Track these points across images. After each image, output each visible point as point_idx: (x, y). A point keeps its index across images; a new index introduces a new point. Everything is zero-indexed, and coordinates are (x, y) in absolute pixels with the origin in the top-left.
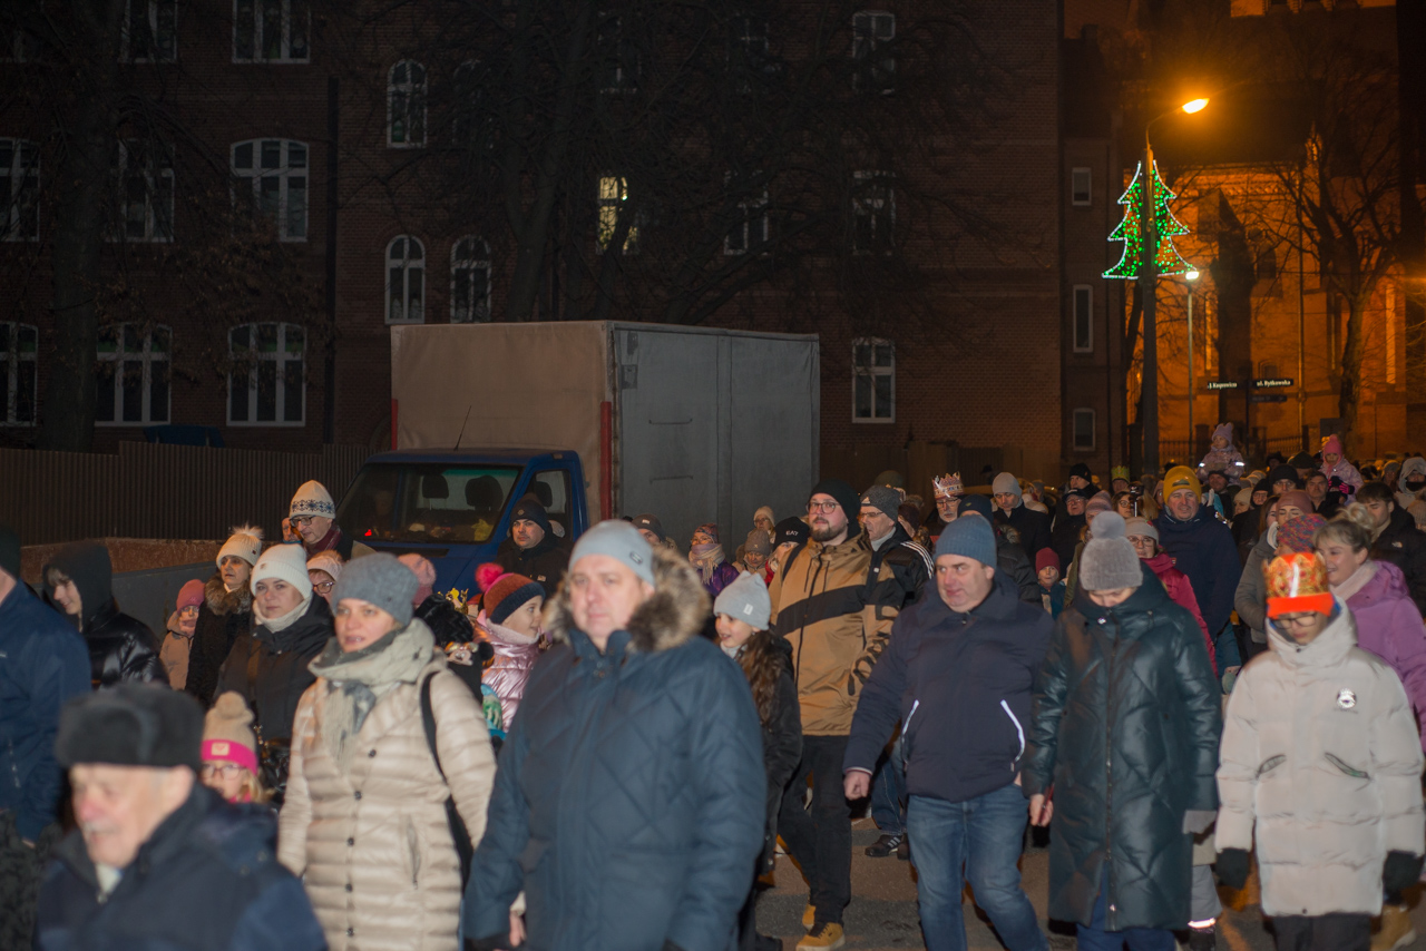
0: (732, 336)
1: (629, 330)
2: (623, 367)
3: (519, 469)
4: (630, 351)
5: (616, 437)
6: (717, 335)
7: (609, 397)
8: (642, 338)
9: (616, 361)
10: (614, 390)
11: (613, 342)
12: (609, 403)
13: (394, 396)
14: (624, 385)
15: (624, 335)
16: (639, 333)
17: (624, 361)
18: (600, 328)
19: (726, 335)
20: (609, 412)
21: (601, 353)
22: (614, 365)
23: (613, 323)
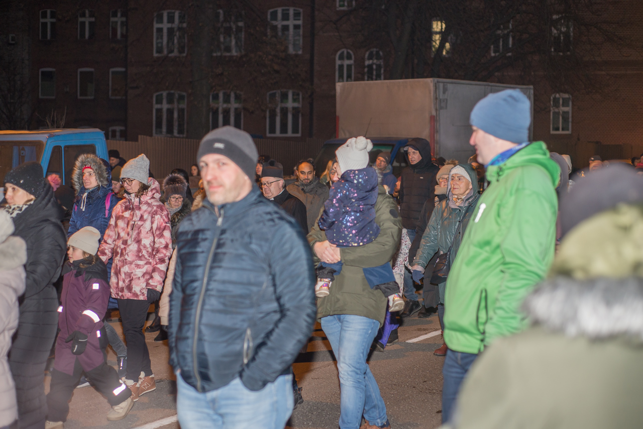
0: (492, 86)
1: (444, 82)
2: (440, 100)
3: (393, 146)
4: (444, 93)
5: (437, 132)
6: (485, 85)
7: (434, 113)
8: (450, 86)
9: (438, 97)
10: (436, 110)
11: (436, 88)
12: (434, 116)
13: (337, 114)
14: (441, 108)
15: (441, 85)
16: (448, 85)
17: (441, 97)
18: (430, 81)
19: (489, 85)
20: (433, 119)
21: (430, 93)
22: (436, 99)
23: (436, 79)
